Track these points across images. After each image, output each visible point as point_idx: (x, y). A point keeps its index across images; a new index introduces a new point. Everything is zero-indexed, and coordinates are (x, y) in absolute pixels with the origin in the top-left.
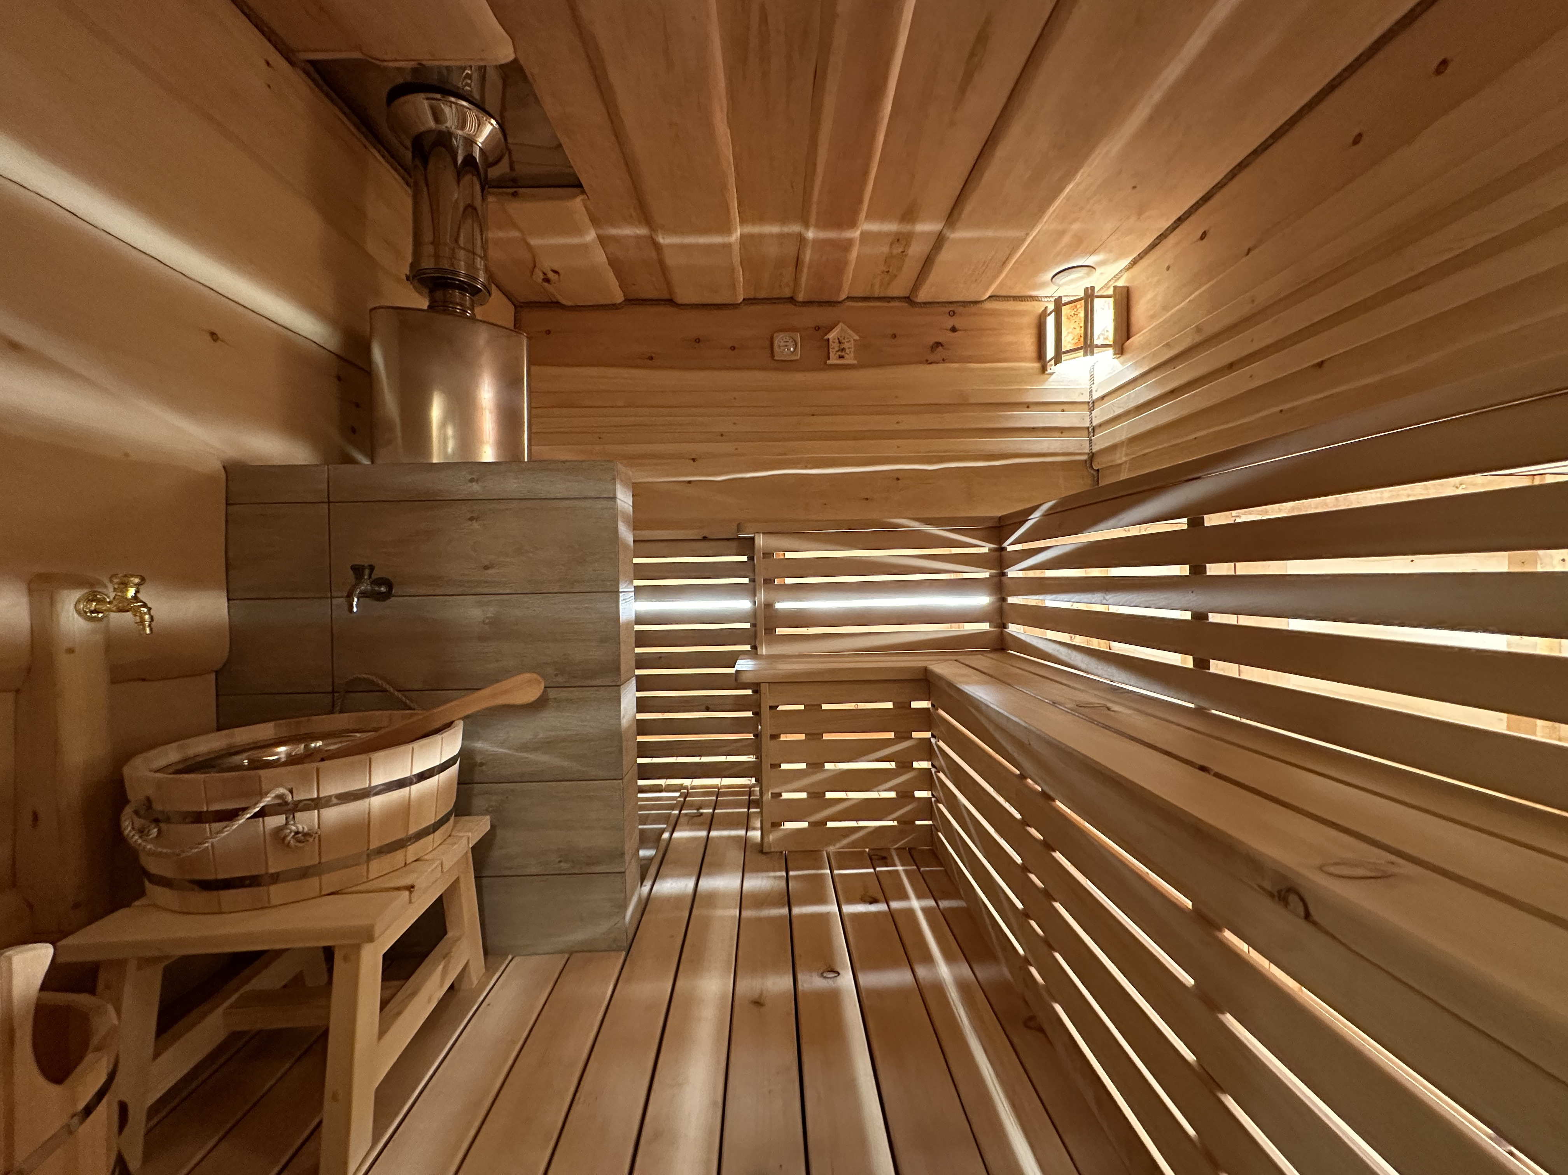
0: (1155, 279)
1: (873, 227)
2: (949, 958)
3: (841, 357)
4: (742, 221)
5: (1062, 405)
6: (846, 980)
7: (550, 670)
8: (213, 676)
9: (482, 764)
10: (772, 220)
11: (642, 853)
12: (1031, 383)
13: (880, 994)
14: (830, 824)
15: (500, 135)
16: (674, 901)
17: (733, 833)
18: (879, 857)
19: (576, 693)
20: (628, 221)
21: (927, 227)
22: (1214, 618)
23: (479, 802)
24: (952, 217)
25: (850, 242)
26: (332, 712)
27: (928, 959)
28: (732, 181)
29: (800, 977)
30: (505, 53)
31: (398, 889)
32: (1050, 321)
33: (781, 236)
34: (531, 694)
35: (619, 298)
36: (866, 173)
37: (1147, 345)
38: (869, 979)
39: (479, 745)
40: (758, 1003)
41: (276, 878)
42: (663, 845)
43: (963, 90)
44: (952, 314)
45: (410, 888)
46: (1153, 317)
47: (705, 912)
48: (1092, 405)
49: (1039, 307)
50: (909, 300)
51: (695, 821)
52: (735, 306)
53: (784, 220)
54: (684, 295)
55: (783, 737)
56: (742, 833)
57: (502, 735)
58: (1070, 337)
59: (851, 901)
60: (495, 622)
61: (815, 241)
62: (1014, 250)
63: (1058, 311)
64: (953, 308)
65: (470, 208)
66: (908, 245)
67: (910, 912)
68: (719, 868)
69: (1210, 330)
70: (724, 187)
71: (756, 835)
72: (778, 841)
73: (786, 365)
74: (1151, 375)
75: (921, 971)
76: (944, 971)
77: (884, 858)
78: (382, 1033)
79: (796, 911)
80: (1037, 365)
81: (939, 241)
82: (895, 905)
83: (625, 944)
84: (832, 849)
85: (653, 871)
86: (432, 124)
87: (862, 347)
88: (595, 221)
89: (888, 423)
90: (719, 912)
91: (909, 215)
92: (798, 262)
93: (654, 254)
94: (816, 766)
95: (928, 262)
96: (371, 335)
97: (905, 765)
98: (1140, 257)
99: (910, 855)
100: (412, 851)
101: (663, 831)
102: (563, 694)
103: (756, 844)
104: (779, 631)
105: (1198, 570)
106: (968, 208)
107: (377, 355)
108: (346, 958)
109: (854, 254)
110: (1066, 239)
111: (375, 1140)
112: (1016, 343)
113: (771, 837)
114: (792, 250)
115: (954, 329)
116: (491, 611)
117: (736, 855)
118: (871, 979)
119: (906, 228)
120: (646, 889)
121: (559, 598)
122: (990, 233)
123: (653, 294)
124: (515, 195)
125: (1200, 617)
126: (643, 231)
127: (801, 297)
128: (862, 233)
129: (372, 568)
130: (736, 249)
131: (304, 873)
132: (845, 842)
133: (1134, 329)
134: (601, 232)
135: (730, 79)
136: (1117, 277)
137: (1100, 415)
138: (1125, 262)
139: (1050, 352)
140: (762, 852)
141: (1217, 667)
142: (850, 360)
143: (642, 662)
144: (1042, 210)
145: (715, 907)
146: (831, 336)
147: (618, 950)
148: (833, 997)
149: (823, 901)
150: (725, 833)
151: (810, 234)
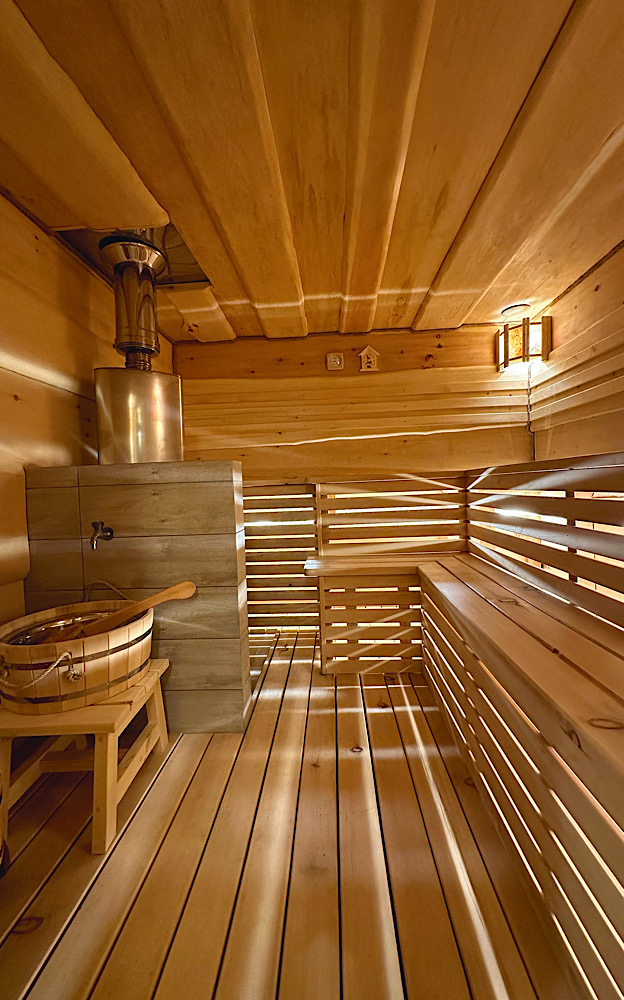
0: (569, 312)
1: (386, 292)
2: (425, 743)
3: (369, 367)
4: (305, 294)
5: (510, 392)
6: (366, 753)
7: (199, 578)
8: (22, 581)
9: (163, 629)
10: (323, 292)
11: (252, 673)
12: (490, 379)
13: (384, 762)
14: (361, 659)
15: (163, 259)
16: (270, 703)
17: (305, 661)
18: (390, 679)
19: (213, 590)
20: (237, 297)
21: (419, 290)
22: (579, 553)
23: (162, 651)
24: (434, 283)
25: (372, 301)
26: (84, 601)
27: (413, 742)
28: (298, 274)
29: (339, 750)
30: (164, 220)
31: (124, 703)
32: (502, 339)
33: (330, 300)
34: (190, 593)
35: (233, 336)
36: (378, 265)
37: (563, 356)
38: (379, 753)
39: (161, 619)
40: (315, 765)
41: (64, 697)
42: (265, 668)
43: (435, 219)
44: (438, 337)
45: (131, 703)
46: (567, 337)
47: (288, 711)
48: (529, 391)
49: (494, 330)
50: (410, 329)
51: (284, 653)
52: (303, 338)
53: (330, 292)
54: (271, 334)
55: (333, 608)
56: (311, 661)
57: (174, 614)
58: (514, 350)
59: (371, 706)
60: (168, 551)
61: (350, 302)
62: (476, 299)
63: (506, 332)
64: (438, 333)
65: (147, 296)
66: (408, 300)
67: (406, 714)
68: (296, 683)
69: (601, 350)
70: (292, 279)
71: (318, 663)
72: (330, 668)
73: (336, 373)
74: (565, 376)
75: (409, 750)
76: (422, 750)
77: (393, 679)
78: (119, 778)
79: (339, 711)
80: (494, 367)
81: (427, 297)
82: (397, 709)
83: (243, 729)
84: (362, 673)
85: (259, 685)
86: (125, 259)
87: (380, 360)
88: (217, 298)
89: (398, 407)
90: (296, 711)
91: (407, 284)
92: (340, 312)
93: (253, 313)
94: (352, 625)
95: (421, 309)
96: (95, 381)
97: (405, 624)
98: (559, 298)
99: (409, 678)
100: (130, 682)
101: (265, 659)
102: (207, 591)
103: (318, 669)
104: (331, 542)
105: (571, 523)
106: (444, 279)
107: (99, 393)
108: (101, 740)
109: (374, 307)
110: (509, 292)
111: (118, 832)
112: (479, 353)
113: (327, 666)
114: (336, 307)
115: (439, 346)
116: (167, 544)
117: (306, 676)
118: (381, 753)
119: (406, 291)
120: (255, 696)
121: (202, 538)
122: (459, 292)
123: (253, 333)
124: (171, 288)
125: (572, 551)
126: (245, 301)
127: (343, 331)
128: (379, 296)
129: (103, 524)
130: (302, 309)
131: (78, 695)
132: (370, 669)
133: (555, 344)
134: (222, 304)
135: (294, 224)
136: (544, 310)
137: (534, 398)
138: (550, 301)
139: (502, 359)
140: (321, 674)
141: (581, 582)
142: (374, 368)
143: (250, 570)
144: (491, 278)
145: (293, 708)
146: (362, 354)
147: (240, 732)
148: (357, 765)
149: (355, 705)
150: (301, 661)
151: (347, 298)
